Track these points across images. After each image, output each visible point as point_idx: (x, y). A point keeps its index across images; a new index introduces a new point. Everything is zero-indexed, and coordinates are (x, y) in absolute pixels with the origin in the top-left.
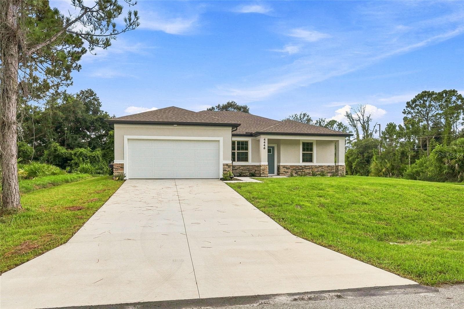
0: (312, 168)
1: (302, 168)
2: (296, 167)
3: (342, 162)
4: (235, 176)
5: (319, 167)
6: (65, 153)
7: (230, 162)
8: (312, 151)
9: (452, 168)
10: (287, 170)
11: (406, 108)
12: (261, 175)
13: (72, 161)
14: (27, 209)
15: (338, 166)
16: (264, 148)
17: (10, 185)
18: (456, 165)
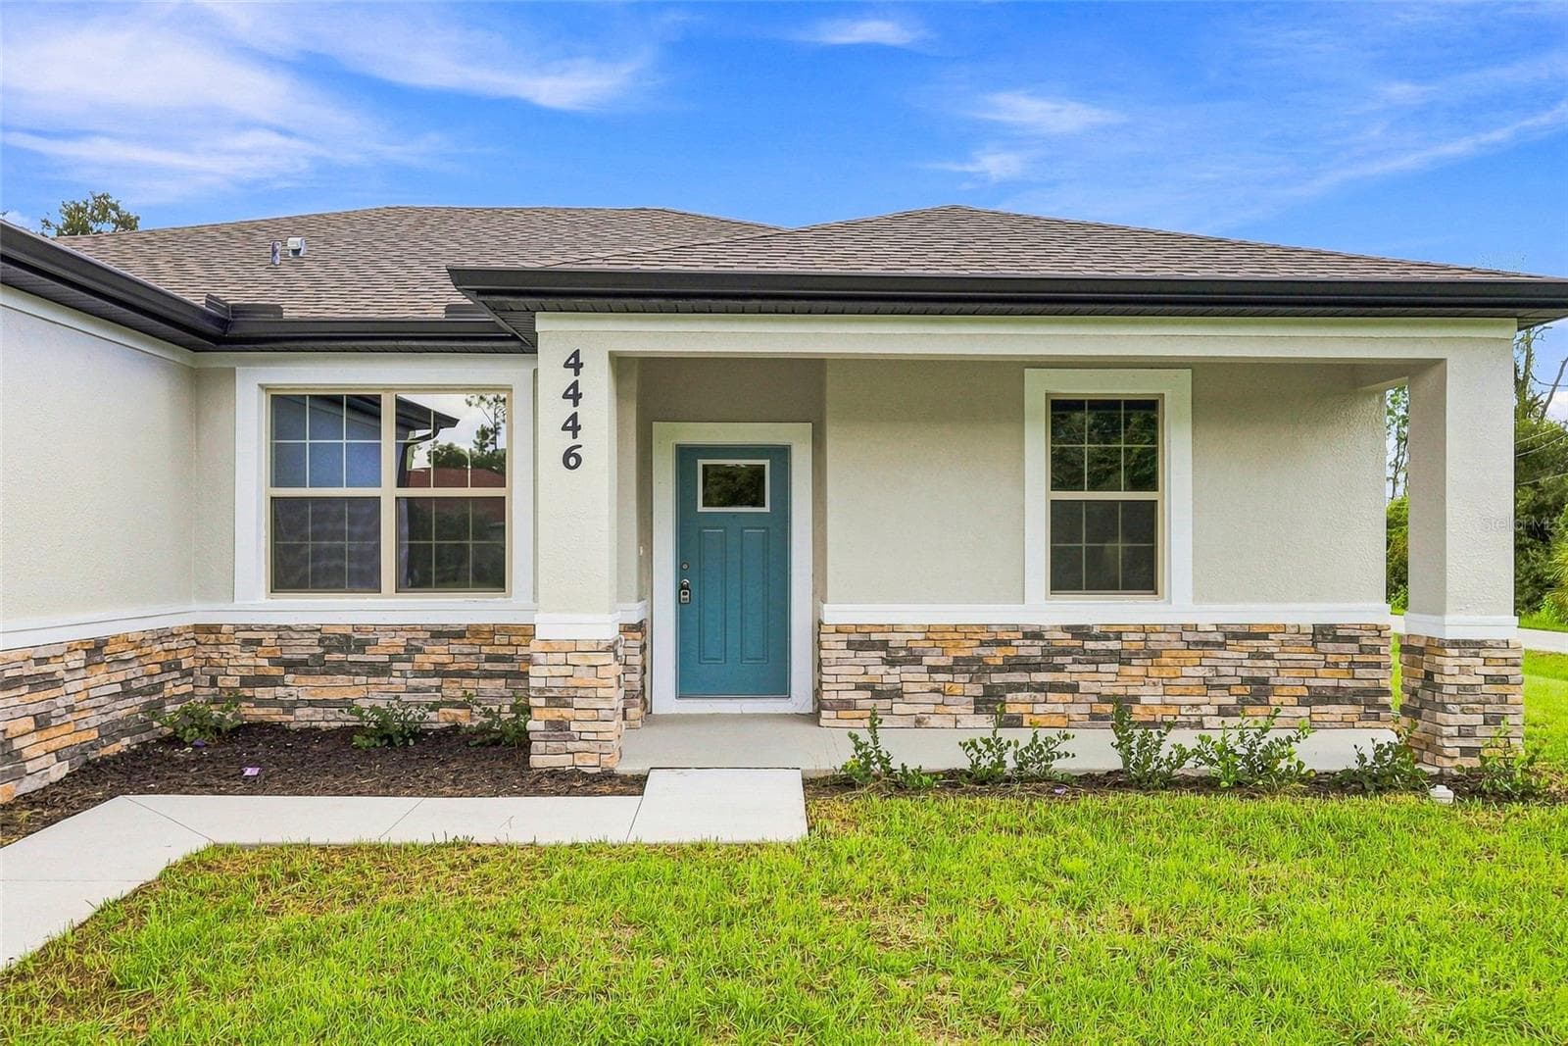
0: (1154, 654)
1: (1051, 651)
2: (982, 644)
5: (1221, 646)
8: (1155, 488)
10: (892, 676)
15: (1435, 643)
16: (571, 458)
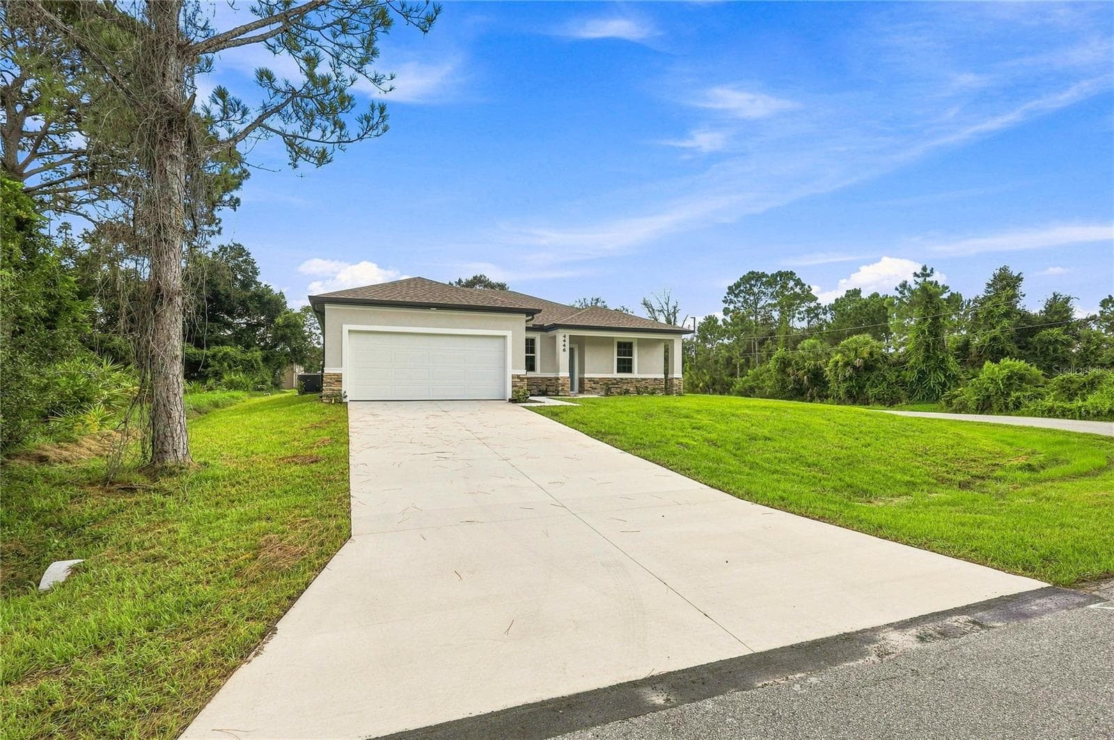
0: (632, 382)
1: (617, 382)
2: (607, 381)
3: (677, 373)
4: (531, 395)
5: (641, 381)
6: (195, 354)
7: (522, 372)
8: (632, 356)
9: (798, 381)
10: (595, 386)
11: (726, 295)
12: (558, 392)
13: (209, 369)
14: (205, 464)
15: (673, 379)
16: (564, 350)
17: (170, 417)
18: (805, 377)
